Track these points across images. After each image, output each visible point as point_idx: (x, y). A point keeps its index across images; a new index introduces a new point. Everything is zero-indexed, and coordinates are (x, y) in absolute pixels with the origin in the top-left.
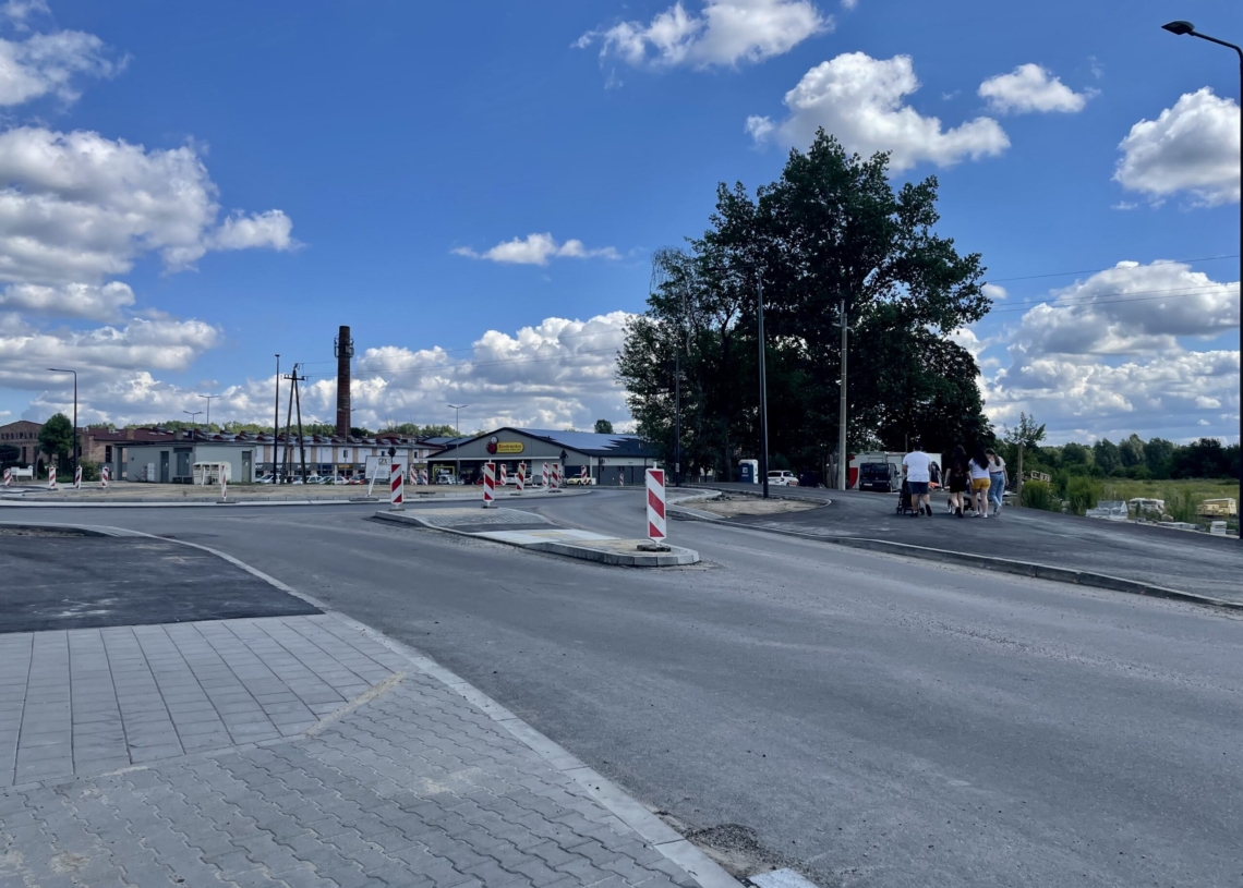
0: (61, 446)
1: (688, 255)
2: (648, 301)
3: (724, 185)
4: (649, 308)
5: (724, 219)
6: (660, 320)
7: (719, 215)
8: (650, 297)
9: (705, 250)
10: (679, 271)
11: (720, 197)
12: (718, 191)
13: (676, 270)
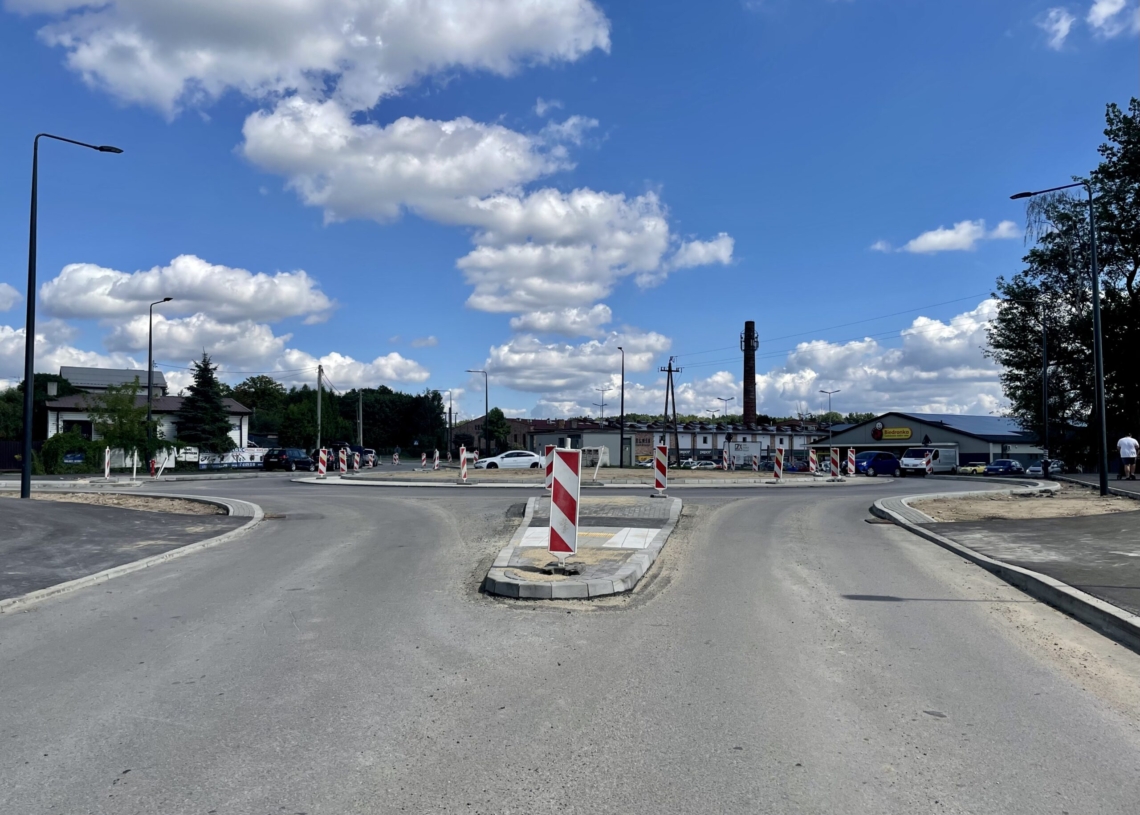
0: (496, 434)
1: (1077, 198)
2: (1025, 259)
3: (1114, 106)
4: (1027, 266)
5: (1117, 146)
6: (1042, 278)
7: (1110, 144)
8: (1028, 254)
9: (1102, 189)
10: (1069, 219)
11: (1110, 121)
12: (1107, 114)
13: (1062, 218)
